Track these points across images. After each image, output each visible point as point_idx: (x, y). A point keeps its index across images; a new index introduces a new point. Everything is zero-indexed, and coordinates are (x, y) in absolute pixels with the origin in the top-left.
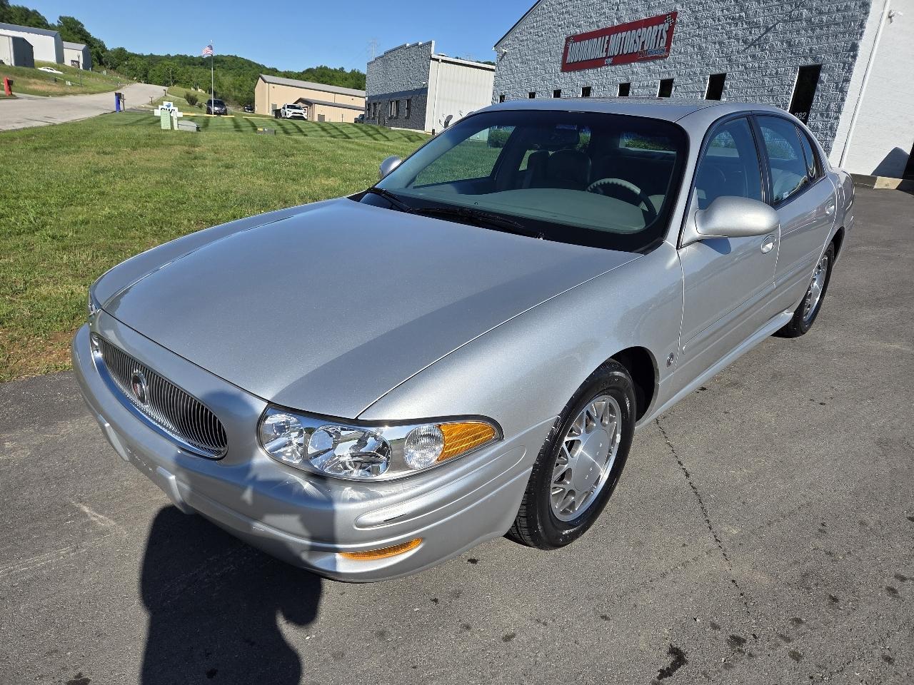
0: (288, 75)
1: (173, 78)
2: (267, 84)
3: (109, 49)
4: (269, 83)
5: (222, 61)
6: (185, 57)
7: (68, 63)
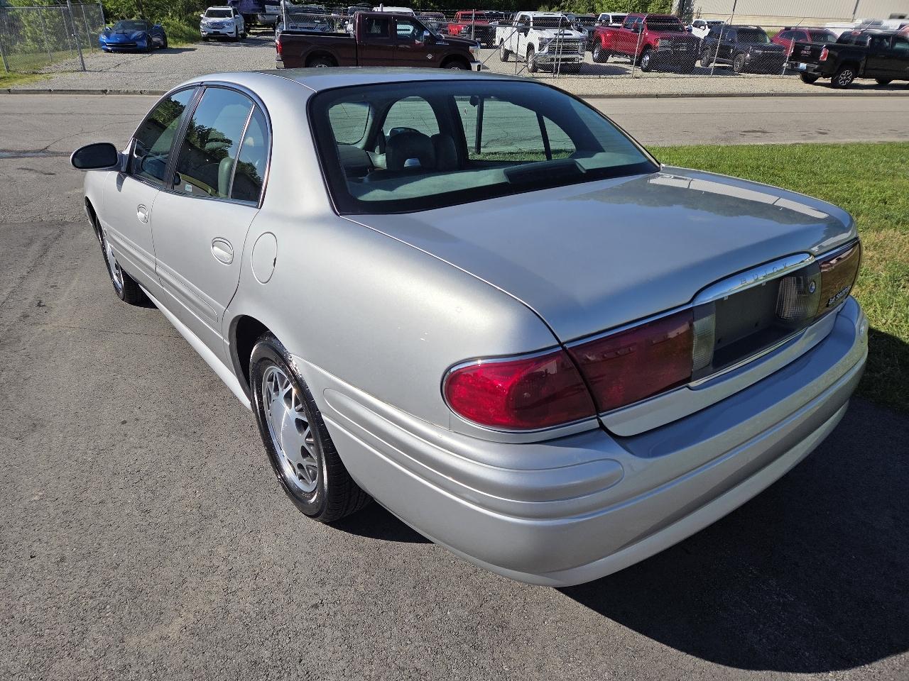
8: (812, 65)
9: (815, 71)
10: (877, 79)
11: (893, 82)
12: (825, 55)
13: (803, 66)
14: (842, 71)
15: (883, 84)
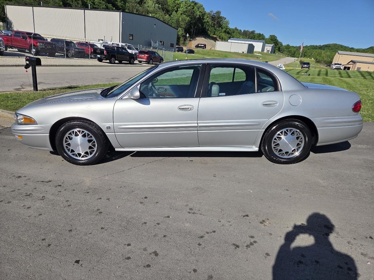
0: (358, 51)
1: (305, 54)
2: (339, 55)
3: (284, 45)
4: (340, 54)
5: (329, 46)
6: (314, 46)
7: (265, 51)
8: (102, 56)
9: (104, 58)
10: (119, 61)
11: (123, 62)
12: (106, 53)
13: (99, 56)
14: (112, 58)
15: (120, 62)
